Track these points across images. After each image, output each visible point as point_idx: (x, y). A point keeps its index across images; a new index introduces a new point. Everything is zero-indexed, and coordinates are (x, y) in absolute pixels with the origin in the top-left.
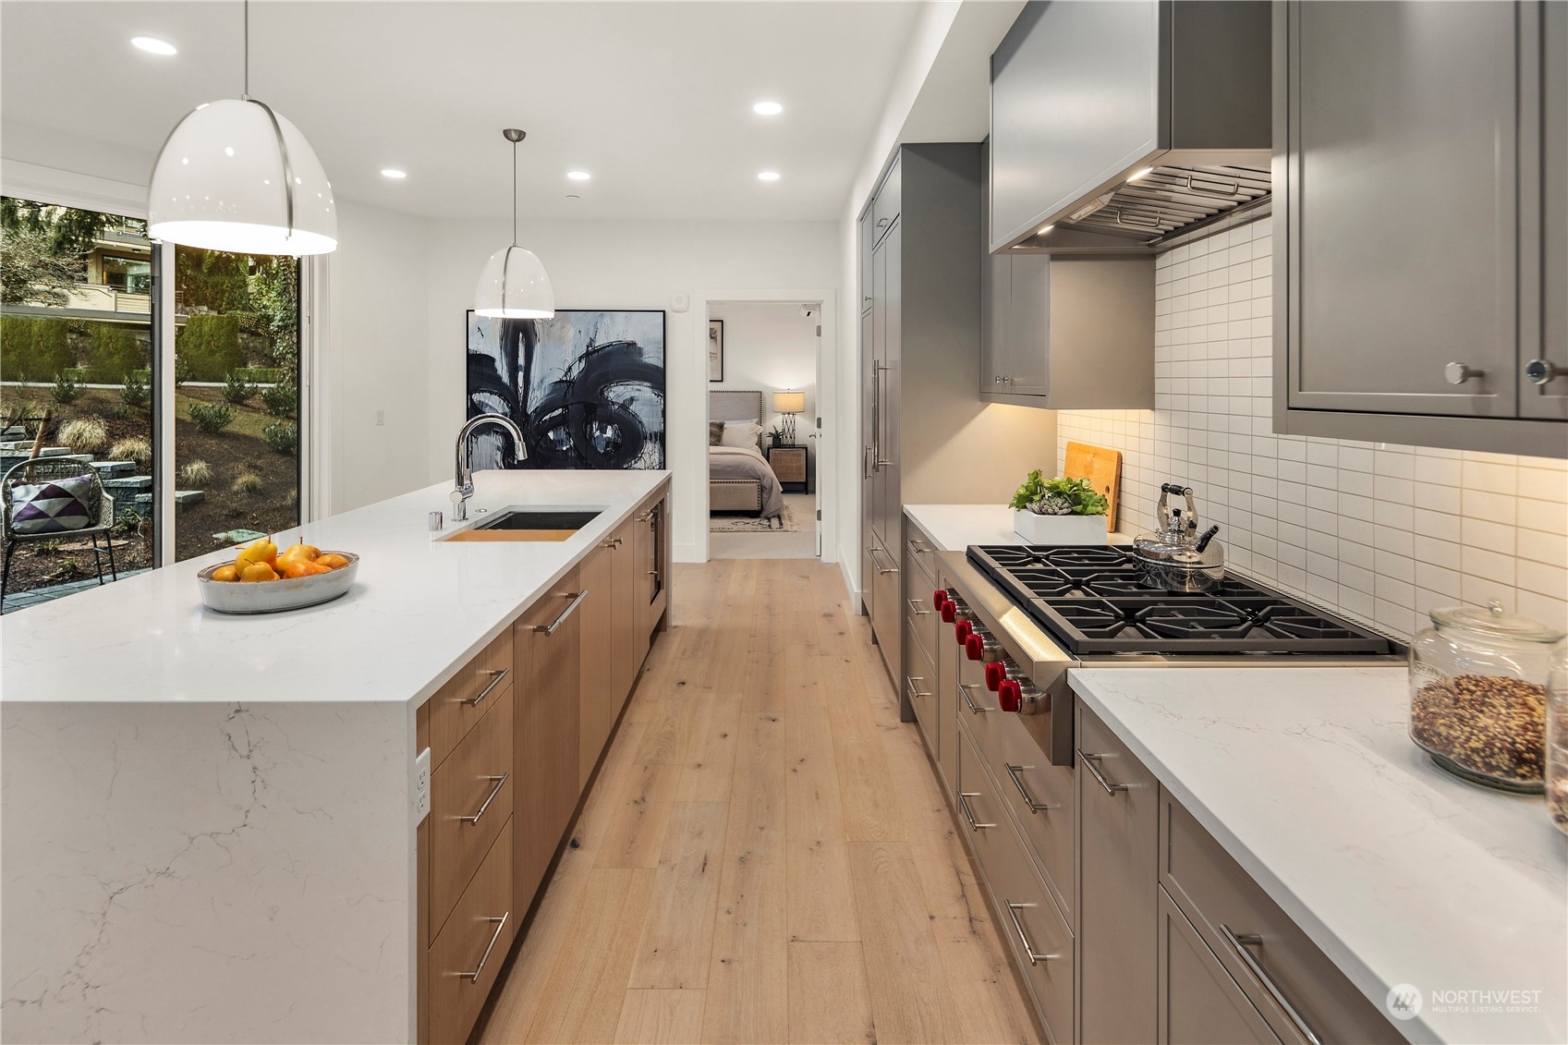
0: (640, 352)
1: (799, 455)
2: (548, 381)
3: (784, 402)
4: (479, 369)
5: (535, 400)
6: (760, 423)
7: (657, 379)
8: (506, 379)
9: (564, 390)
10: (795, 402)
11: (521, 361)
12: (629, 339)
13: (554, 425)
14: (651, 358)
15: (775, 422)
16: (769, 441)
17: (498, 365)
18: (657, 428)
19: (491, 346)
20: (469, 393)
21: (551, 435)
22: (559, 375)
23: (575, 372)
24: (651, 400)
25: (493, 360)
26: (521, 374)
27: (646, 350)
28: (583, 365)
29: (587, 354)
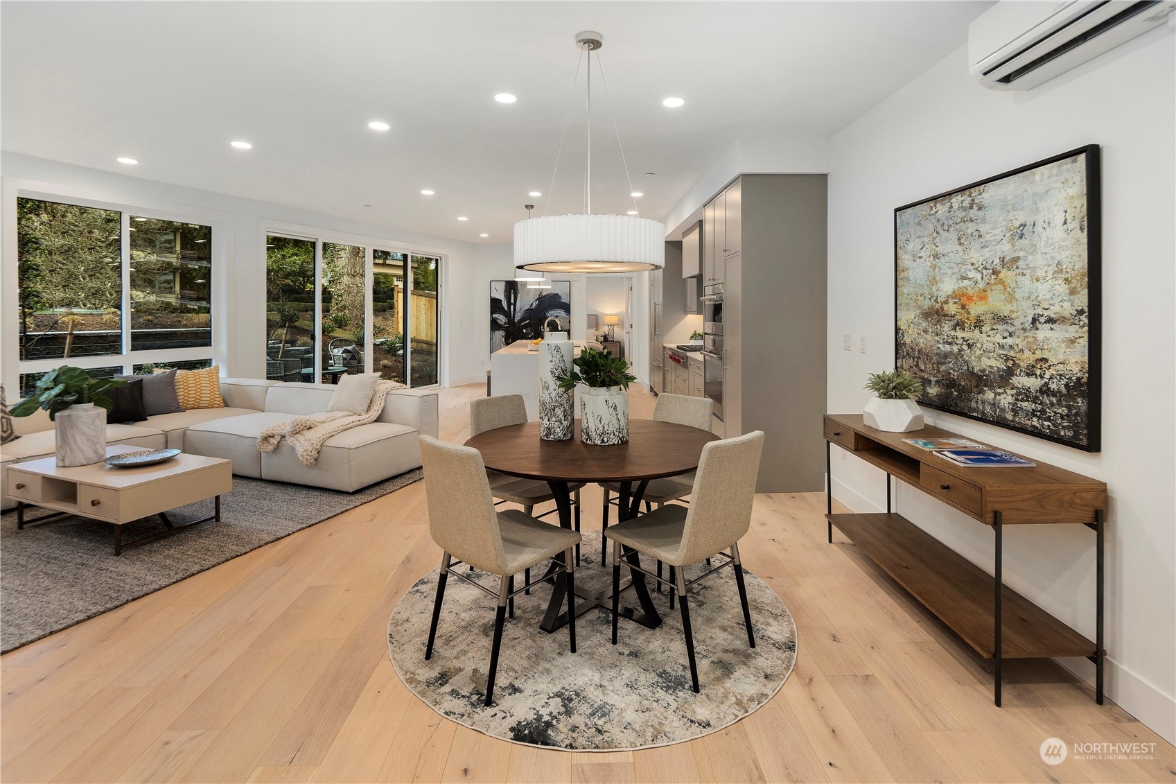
0: (560, 297)
1: (617, 346)
2: (523, 309)
3: (608, 320)
4: (495, 305)
5: (518, 317)
6: (597, 330)
7: (567, 308)
8: (506, 308)
9: (530, 313)
10: (614, 320)
11: (512, 301)
12: (556, 292)
13: (526, 326)
14: (565, 300)
15: (604, 330)
16: (602, 339)
17: (503, 302)
18: (567, 329)
19: (500, 295)
20: (492, 314)
21: (524, 331)
22: (527, 307)
23: (534, 306)
24: (564, 317)
25: (501, 301)
26: (512, 306)
27: (562, 297)
28: (537, 302)
29: (539, 298)
